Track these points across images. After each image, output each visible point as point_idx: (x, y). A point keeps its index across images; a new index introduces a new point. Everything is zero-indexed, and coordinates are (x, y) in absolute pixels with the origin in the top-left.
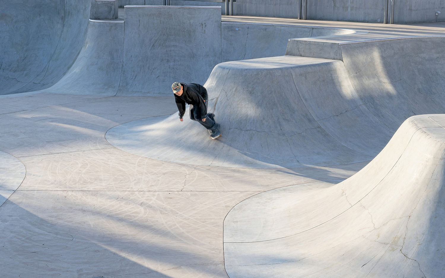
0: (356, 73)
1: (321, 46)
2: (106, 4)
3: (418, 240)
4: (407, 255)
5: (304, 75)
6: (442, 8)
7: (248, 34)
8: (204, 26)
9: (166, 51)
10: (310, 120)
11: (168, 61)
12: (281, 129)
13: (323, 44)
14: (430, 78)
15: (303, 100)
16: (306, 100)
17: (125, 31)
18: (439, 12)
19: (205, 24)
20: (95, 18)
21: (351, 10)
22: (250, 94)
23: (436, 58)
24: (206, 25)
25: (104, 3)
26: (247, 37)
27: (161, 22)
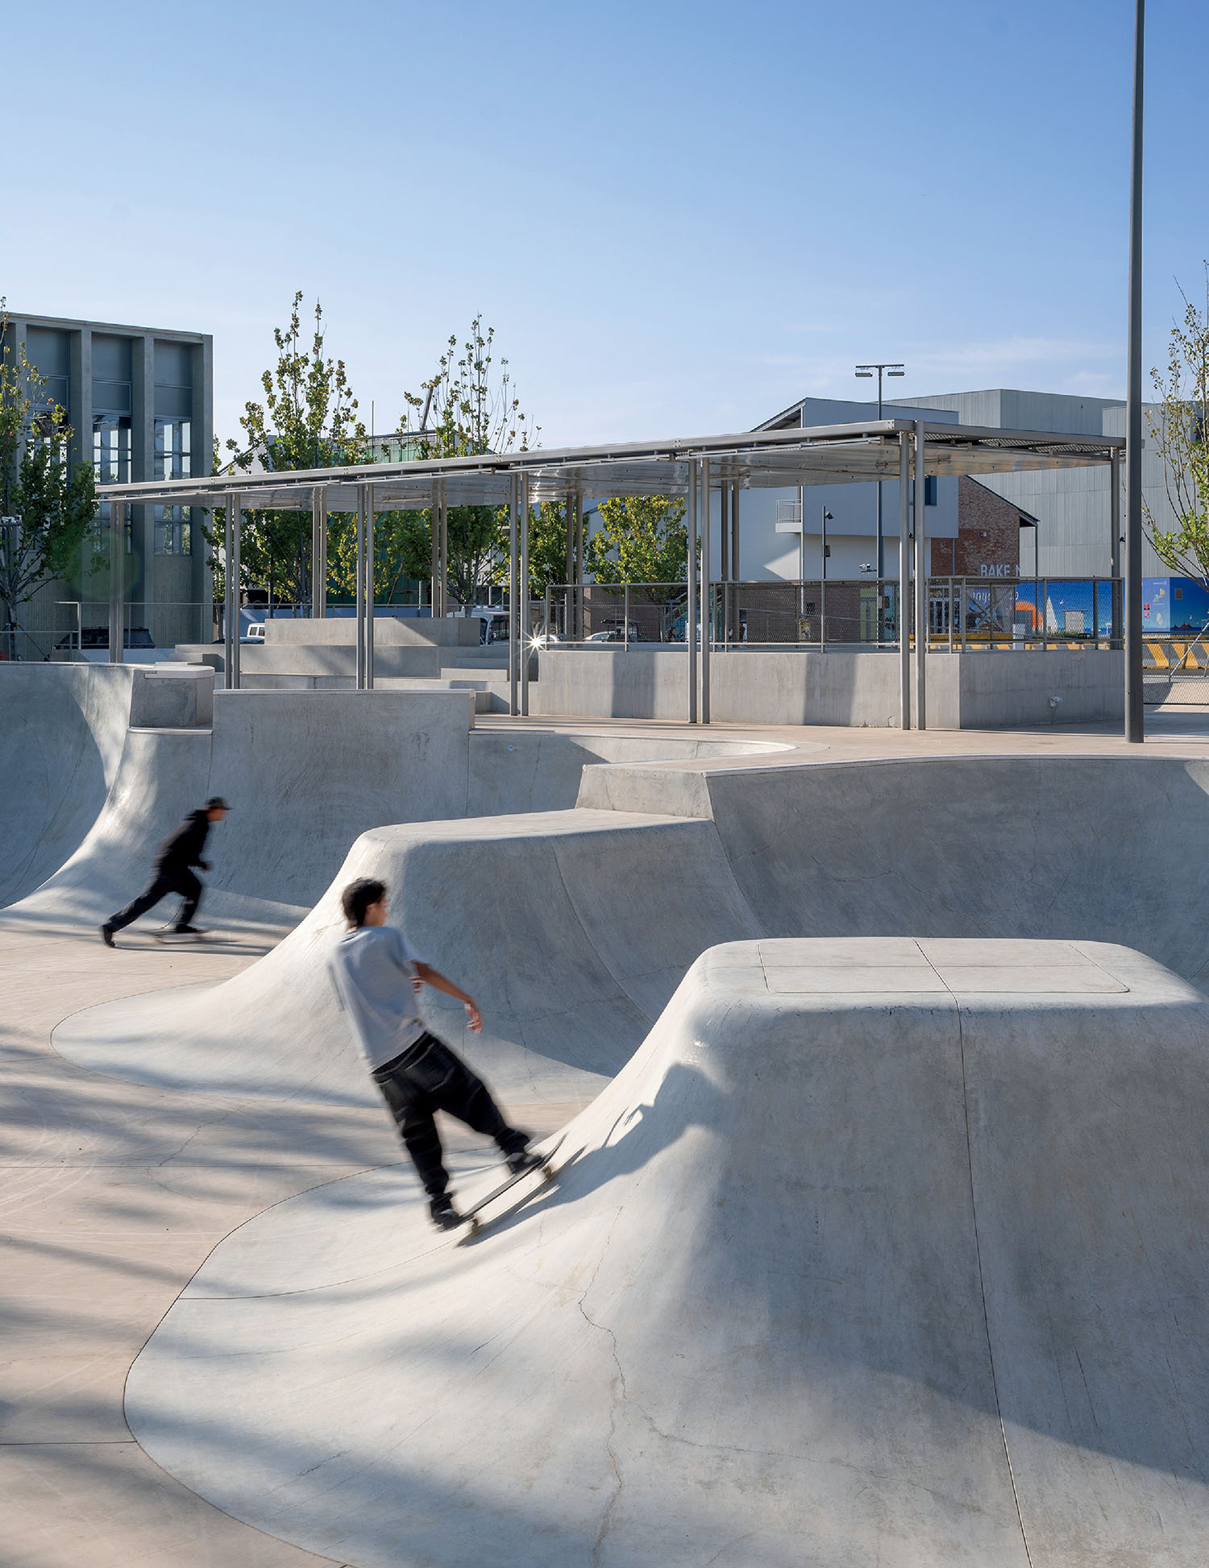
0: (753, 853)
1: (660, 781)
2: (172, 686)
3: (628, 1273)
4: (592, 1315)
5: (593, 856)
6: (1069, 686)
7: (537, 762)
8: (423, 739)
9: (320, 808)
10: (596, 979)
11: (322, 836)
12: (509, 1002)
13: (665, 776)
14: (978, 868)
15: (583, 922)
16: (592, 923)
17: (213, 756)
18: (1058, 699)
19: (426, 735)
20: (143, 724)
21: (823, 695)
22: (434, 906)
23: (995, 814)
24: (429, 739)
25: (168, 685)
26: (537, 769)
27: (311, 731)
